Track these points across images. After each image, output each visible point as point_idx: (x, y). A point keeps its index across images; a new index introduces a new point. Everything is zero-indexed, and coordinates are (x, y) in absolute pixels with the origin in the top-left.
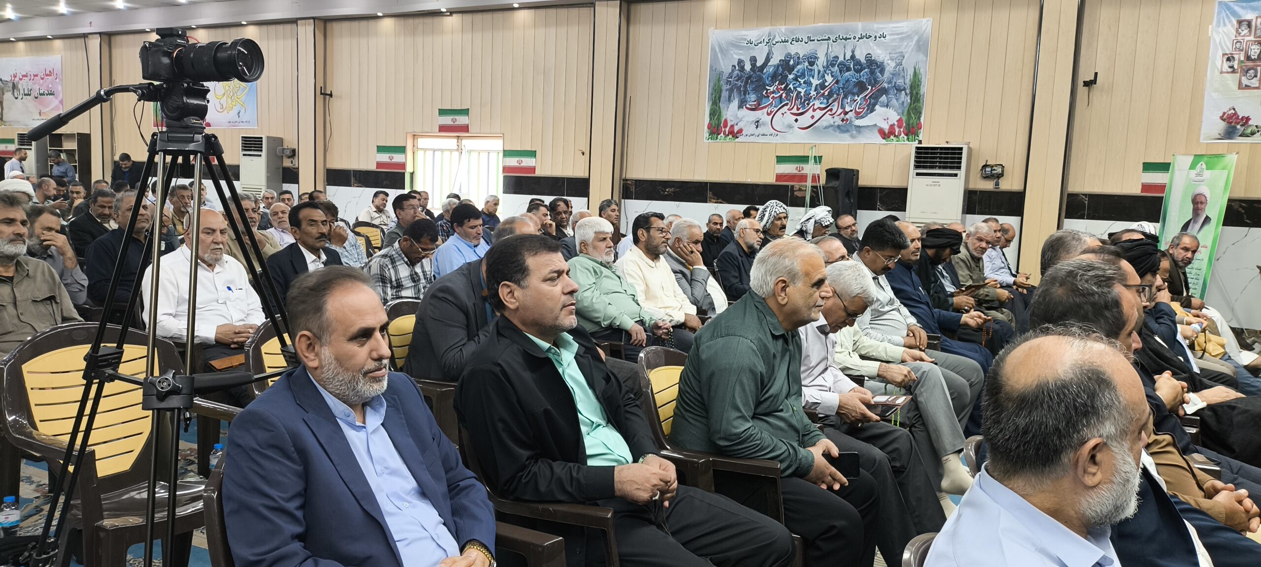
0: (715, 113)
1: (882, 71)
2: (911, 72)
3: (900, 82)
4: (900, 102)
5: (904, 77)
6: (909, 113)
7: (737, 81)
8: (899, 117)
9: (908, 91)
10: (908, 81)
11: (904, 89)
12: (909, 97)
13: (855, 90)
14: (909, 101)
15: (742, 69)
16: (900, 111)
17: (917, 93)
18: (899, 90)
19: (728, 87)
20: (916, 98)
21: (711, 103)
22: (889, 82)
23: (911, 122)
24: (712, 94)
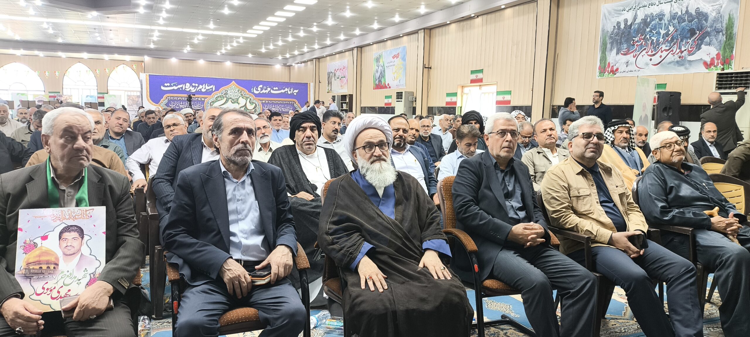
0: (603, 59)
1: (706, 20)
2: (726, 17)
3: (719, 26)
4: (719, 41)
5: (721, 22)
6: (725, 48)
7: (616, 36)
8: (718, 52)
9: (724, 32)
10: (724, 25)
11: (722, 31)
12: (725, 36)
13: (689, 35)
14: (725, 39)
15: (619, 27)
16: (718, 47)
17: (731, 33)
18: (718, 32)
19: (611, 41)
20: (730, 37)
21: (601, 53)
22: (711, 27)
23: (726, 55)
24: (602, 47)
